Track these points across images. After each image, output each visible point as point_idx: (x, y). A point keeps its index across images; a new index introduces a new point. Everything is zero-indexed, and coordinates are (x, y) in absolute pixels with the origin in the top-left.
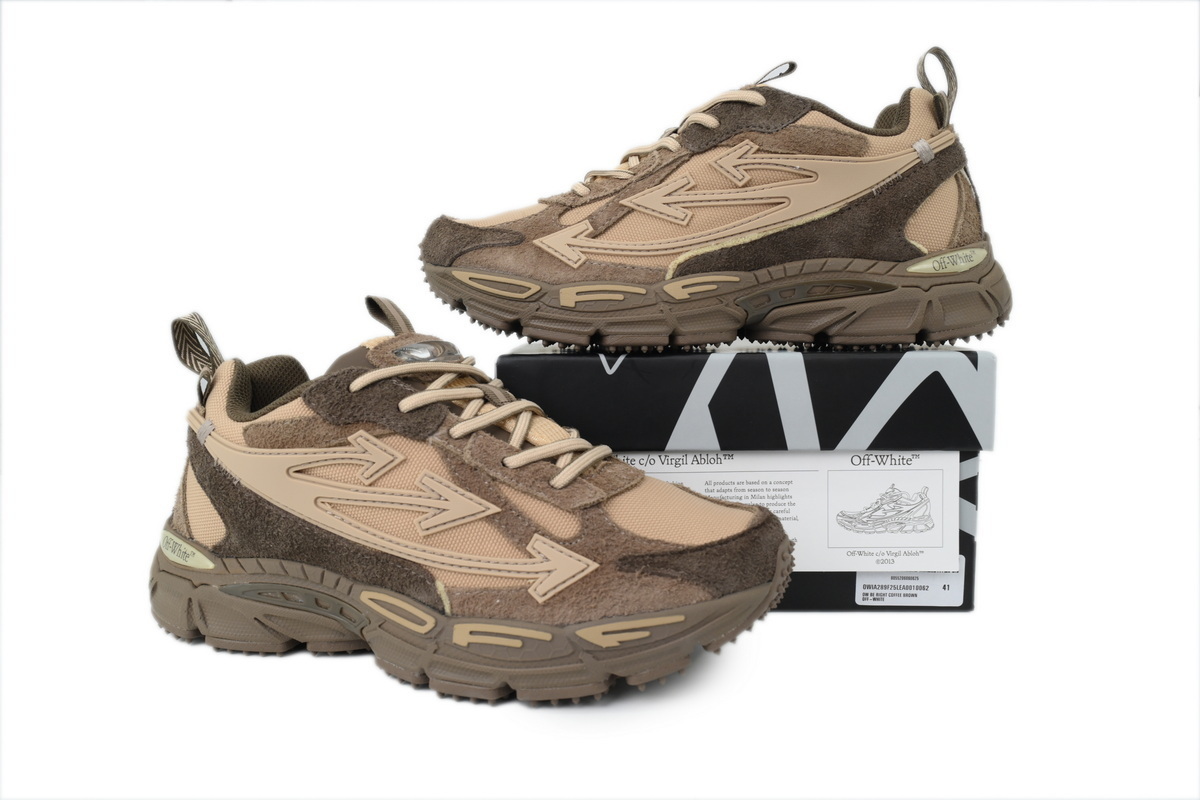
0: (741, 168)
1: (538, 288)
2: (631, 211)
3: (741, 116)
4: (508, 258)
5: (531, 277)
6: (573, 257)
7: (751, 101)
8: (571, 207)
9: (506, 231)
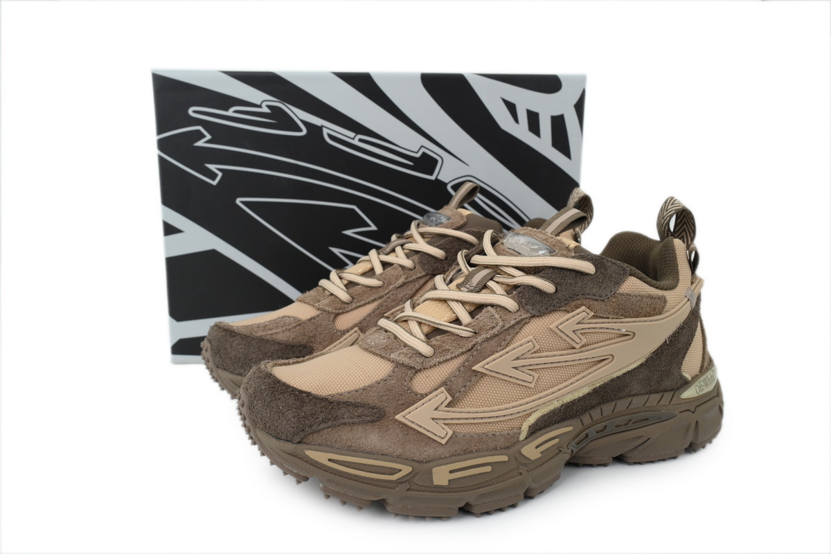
0: (578, 333)
1: (409, 469)
2: (483, 375)
3: (576, 283)
4: (372, 438)
5: (399, 457)
6: (441, 433)
7: (583, 270)
8: (420, 370)
9: (363, 405)
